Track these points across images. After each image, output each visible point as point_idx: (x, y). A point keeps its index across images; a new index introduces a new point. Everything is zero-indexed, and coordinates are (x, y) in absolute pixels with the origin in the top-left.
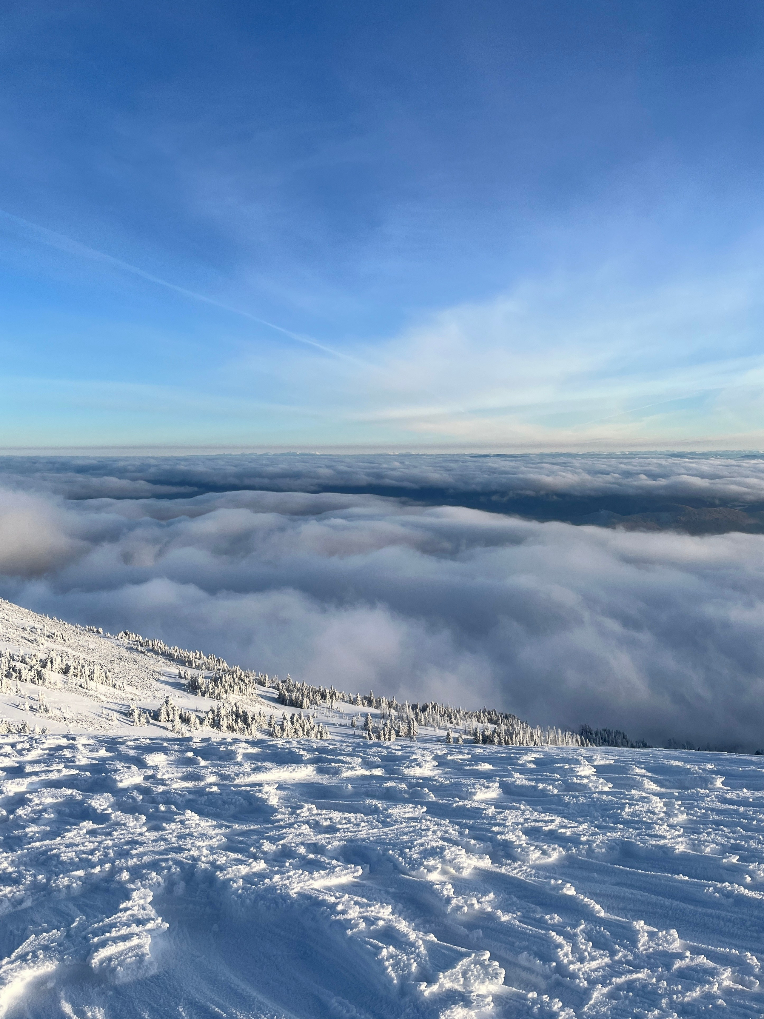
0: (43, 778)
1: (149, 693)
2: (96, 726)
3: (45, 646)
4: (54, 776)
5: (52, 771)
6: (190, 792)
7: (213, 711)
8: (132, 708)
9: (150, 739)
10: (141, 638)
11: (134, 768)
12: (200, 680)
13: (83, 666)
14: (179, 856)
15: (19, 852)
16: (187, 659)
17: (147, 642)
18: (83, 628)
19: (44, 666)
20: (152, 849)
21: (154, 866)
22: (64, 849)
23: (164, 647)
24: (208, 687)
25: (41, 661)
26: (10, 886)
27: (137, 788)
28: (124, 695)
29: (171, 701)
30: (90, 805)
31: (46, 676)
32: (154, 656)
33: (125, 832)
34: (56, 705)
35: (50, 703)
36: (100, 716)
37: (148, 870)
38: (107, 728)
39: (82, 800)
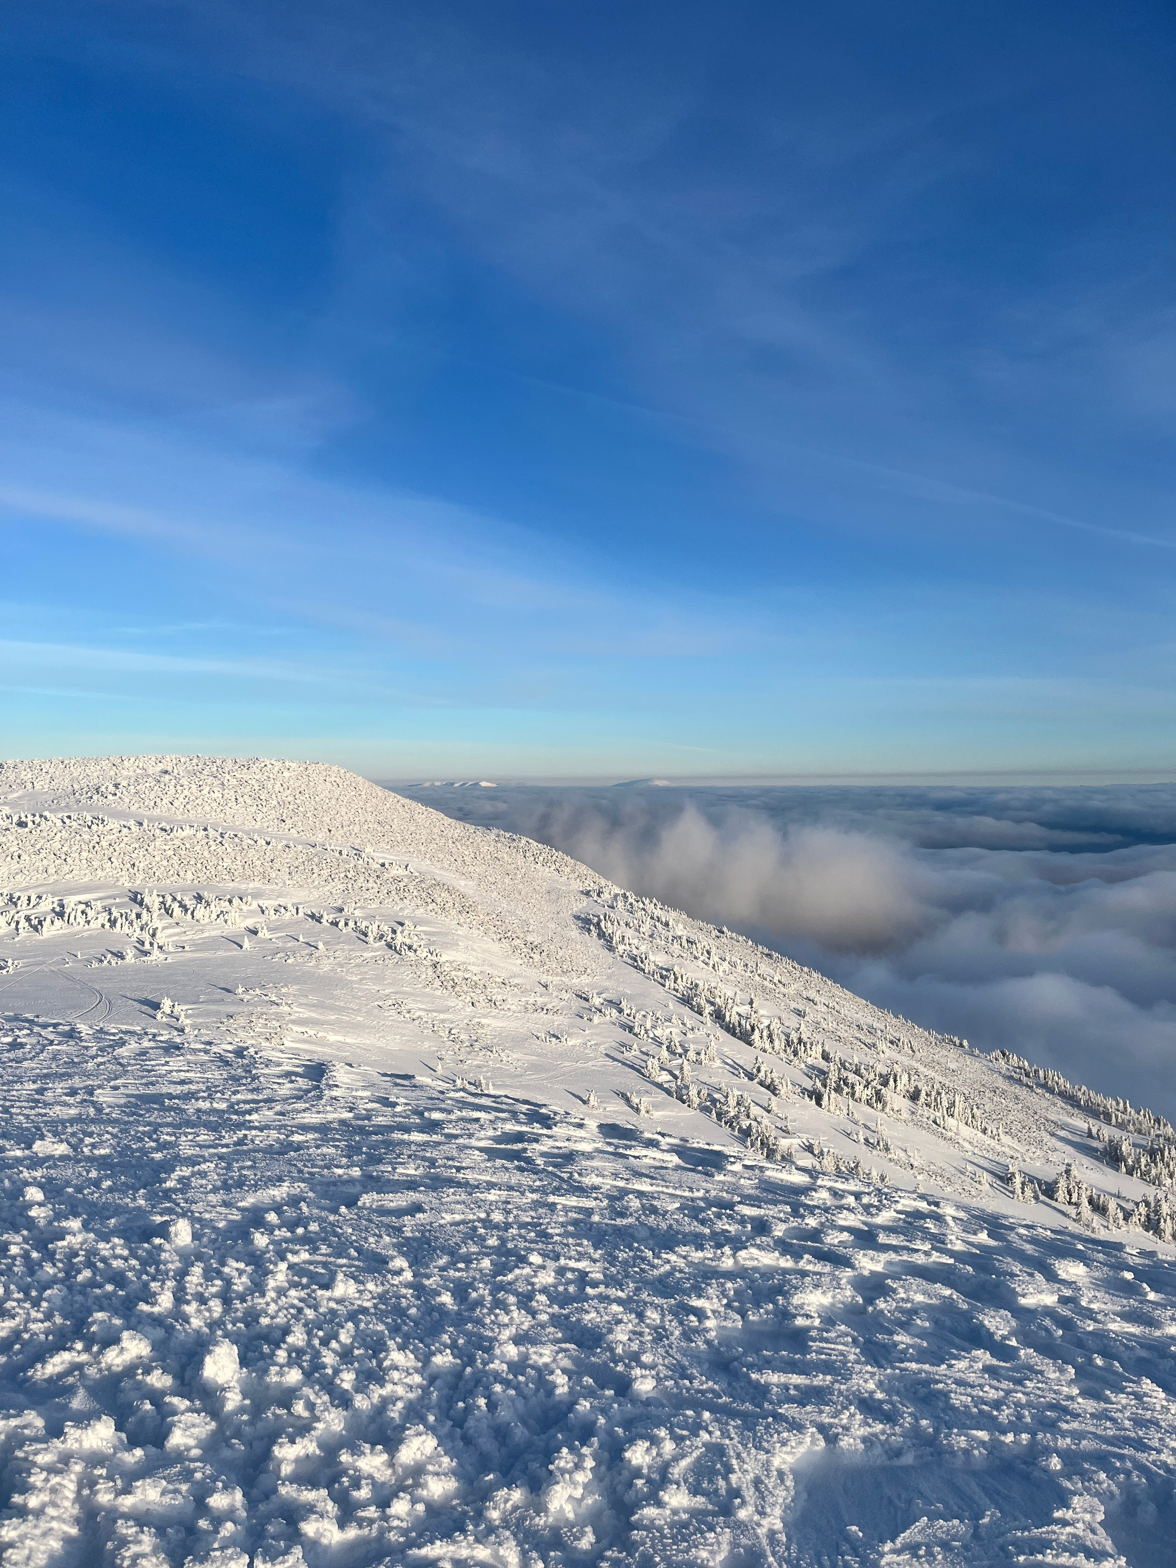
0: (905, 1258)
1: (1038, 1152)
2: (957, 1186)
3: (887, 1055)
4: (920, 1259)
5: (917, 1251)
6: (1142, 1346)
7: (1148, 1204)
8: (1011, 1170)
9: (1052, 1231)
10: (1026, 1063)
11: (1039, 1277)
12: (1125, 1148)
13: (939, 1093)
14: (1142, 1456)
15: (889, 1371)
16: (1101, 1109)
17: (1036, 1071)
18: (940, 1037)
19: (885, 1084)
20: (1092, 1429)
21: (1102, 1460)
22: (954, 1386)
23: (1064, 1084)
24: (1138, 1161)
25: (881, 1076)
26: (881, 1422)
27: (1048, 1312)
28: (999, 1148)
29: (1074, 1172)
30: (981, 1322)
31: (888, 1099)
32: (1047, 1095)
33: (1044, 1385)
34: (899, 1144)
35: (892, 1138)
36: (962, 1173)
37: (1092, 1464)
38: (973, 1193)
39: (966, 1311)
